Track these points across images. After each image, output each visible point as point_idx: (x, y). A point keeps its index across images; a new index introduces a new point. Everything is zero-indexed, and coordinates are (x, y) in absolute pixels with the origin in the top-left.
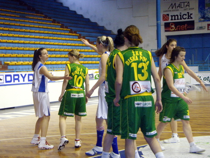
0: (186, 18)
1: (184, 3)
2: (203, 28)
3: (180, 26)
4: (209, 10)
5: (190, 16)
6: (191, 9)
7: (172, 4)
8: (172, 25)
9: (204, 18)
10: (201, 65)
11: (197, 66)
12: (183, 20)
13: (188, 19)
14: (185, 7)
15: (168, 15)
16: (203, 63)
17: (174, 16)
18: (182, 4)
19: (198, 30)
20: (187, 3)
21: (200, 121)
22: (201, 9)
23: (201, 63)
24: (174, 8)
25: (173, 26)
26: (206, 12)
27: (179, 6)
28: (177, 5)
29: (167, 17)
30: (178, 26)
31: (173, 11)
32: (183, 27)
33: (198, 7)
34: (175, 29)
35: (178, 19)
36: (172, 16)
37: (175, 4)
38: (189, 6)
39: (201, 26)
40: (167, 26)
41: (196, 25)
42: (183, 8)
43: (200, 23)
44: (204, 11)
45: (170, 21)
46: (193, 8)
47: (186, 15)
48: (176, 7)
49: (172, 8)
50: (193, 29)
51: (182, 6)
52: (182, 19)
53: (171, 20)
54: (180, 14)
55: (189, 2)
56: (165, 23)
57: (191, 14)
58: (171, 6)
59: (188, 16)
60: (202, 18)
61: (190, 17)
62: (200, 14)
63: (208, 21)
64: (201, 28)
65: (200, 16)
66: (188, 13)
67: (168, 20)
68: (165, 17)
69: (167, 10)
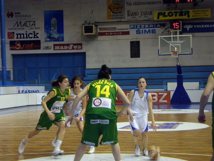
0: (32, 37)
1: (30, 21)
2: (49, 48)
3: (25, 45)
4: (54, 30)
5: (36, 35)
6: (37, 28)
7: (17, 22)
8: (18, 43)
9: (50, 38)
10: (47, 85)
11: (43, 85)
12: (29, 39)
13: (34, 38)
14: (31, 26)
15: (13, 33)
16: (49, 83)
17: (20, 34)
18: (28, 23)
19: (44, 50)
20: (33, 22)
21: (43, 141)
22: (47, 29)
23: (47, 83)
24: (19, 27)
25: (19, 45)
26: (52, 32)
27: (25, 24)
28: (23, 24)
29: (12, 35)
30: (24, 45)
31: (19, 29)
32: (29, 46)
33: (44, 27)
34: (21, 47)
35: (24, 38)
36: (17, 34)
37: (21, 22)
38: (35, 25)
39: (47, 46)
40: (13, 44)
41: (43, 45)
42: (28, 26)
43: (46, 43)
44: (50, 31)
45: (15, 39)
46: (39, 28)
47: (32, 34)
48: (22, 26)
49: (18, 26)
50: (39, 48)
51: (28, 25)
52: (27, 38)
53: (17, 38)
54: (26, 33)
55: (35, 21)
56: (10, 41)
57: (37, 34)
58: (17, 24)
59: (34, 35)
60: (48, 38)
61: (36, 37)
62: (46, 34)
63: (54, 41)
64: (47, 48)
65: (46, 36)
66: (34, 32)
67: (13, 38)
68: (11, 35)
69: (13, 28)
